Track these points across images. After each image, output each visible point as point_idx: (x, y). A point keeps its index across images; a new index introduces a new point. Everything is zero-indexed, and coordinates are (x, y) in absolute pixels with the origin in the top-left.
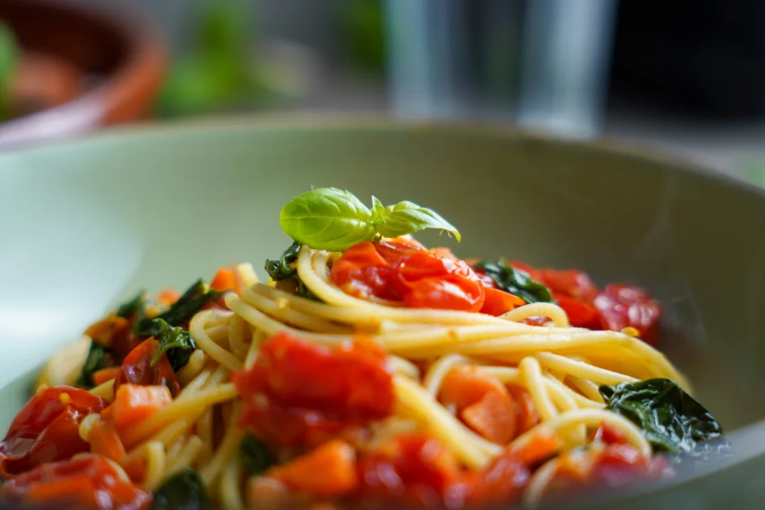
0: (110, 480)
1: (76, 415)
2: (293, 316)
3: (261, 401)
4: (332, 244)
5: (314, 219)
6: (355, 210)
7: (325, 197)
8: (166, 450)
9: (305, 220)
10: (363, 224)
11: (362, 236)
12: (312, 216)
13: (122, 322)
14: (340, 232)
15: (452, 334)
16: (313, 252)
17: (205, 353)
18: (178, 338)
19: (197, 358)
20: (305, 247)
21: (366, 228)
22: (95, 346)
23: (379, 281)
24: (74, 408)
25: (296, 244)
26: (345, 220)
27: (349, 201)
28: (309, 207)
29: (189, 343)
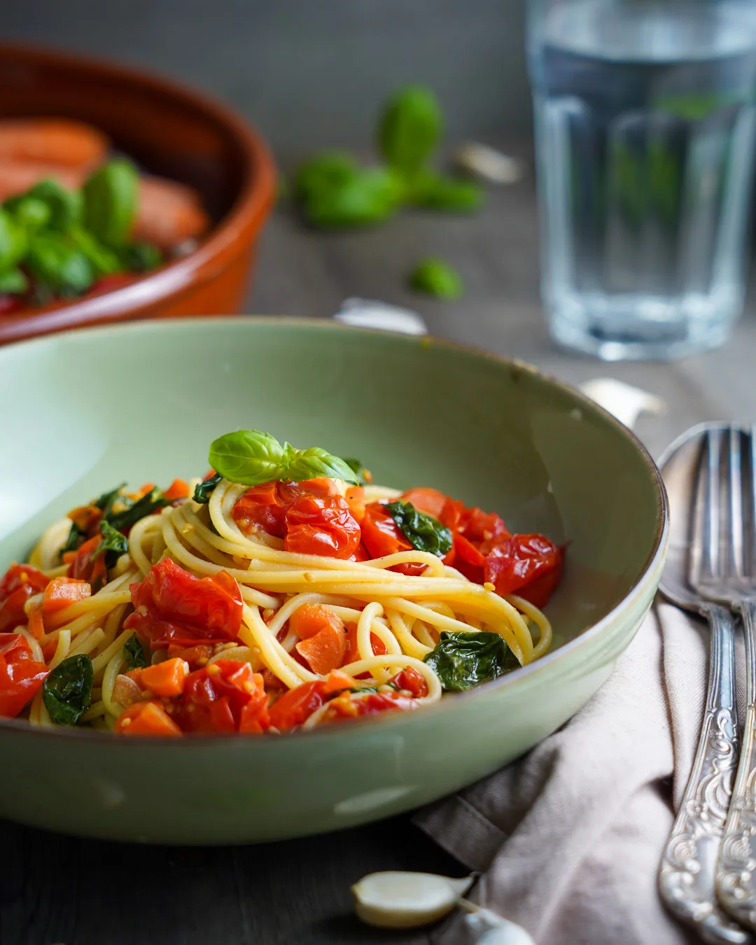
0: (25, 656)
1: (29, 591)
2: (194, 541)
3: (143, 610)
4: (246, 479)
5: (232, 457)
6: (267, 453)
7: (245, 438)
8: (73, 638)
9: (224, 457)
10: (273, 465)
11: (271, 476)
12: (231, 455)
13: (97, 511)
14: (253, 471)
15: (306, 576)
16: (230, 483)
17: (131, 558)
18: (114, 542)
19: (123, 561)
20: (225, 479)
21: (276, 469)
22: (74, 528)
23: (270, 519)
24: (30, 585)
25: (218, 475)
26: (257, 462)
27: (264, 444)
28: (229, 446)
29: (122, 547)
